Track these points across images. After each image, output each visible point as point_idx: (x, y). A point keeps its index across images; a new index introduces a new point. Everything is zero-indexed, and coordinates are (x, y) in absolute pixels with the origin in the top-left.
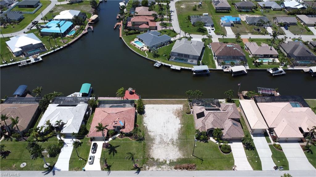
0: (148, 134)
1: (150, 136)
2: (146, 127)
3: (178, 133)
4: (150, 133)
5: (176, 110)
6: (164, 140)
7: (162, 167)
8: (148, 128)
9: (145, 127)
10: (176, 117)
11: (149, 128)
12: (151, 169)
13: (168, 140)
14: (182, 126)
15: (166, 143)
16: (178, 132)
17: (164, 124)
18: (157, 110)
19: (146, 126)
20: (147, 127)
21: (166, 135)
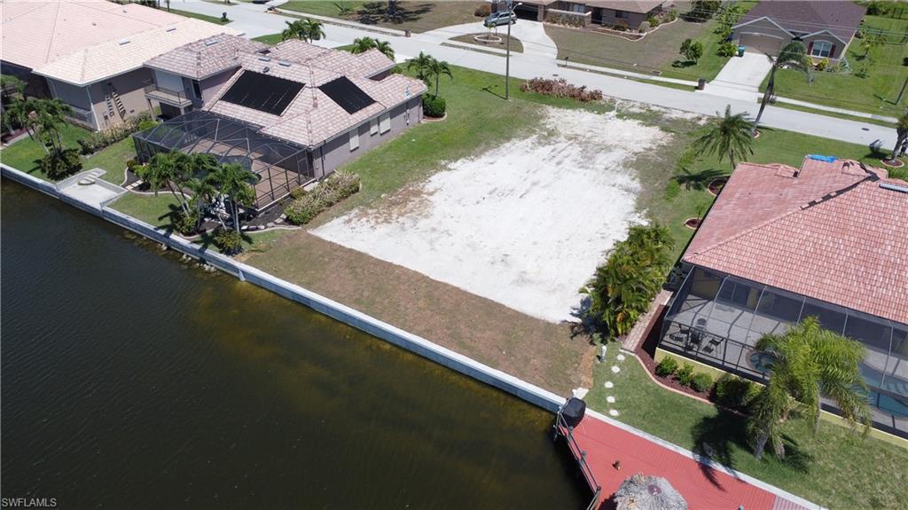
0: (644, 186)
1: (640, 178)
2: (638, 209)
3: (492, 151)
4: (636, 185)
5: (386, 221)
6: (581, 149)
7: (643, 111)
9: (645, 211)
10: (431, 194)
11: (628, 201)
12: (689, 116)
13: (560, 146)
14: (443, 163)
15: (580, 144)
16: (487, 153)
17: (527, 192)
18: (505, 259)
20: (633, 209)
21: (556, 160)
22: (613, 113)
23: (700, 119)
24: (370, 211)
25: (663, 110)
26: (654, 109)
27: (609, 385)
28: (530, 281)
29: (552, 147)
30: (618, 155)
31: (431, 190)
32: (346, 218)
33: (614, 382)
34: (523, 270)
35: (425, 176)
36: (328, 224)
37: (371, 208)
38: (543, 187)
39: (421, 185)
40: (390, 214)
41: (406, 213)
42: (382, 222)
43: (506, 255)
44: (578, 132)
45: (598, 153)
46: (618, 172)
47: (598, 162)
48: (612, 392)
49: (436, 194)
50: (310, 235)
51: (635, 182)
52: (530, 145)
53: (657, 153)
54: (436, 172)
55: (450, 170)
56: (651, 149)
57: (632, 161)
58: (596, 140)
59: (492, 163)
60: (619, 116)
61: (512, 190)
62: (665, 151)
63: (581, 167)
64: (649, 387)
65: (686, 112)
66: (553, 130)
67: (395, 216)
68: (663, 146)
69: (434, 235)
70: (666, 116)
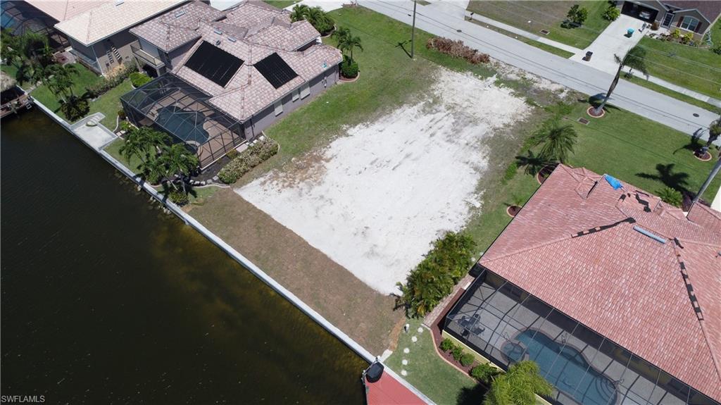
0: (490, 166)
1: (490, 157)
2: (478, 190)
3: (384, 118)
4: (484, 164)
6: (453, 121)
7: (519, 78)
8: (475, 182)
9: (482, 193)
10: (328, 161)
11: (473, 181)
12: (554, 88)
13: (439, 116)
14: (345, 127)
15: (455, 114)
16: (381, 120)
17: (400, 164)
19: (476, 193)
20: (473, 189)
21: (431, 131)
22: (494, 78)
23: (562, 91)
24: (281, 174)
25: (535, 78)
26: (529, 76)
27: (407, 351)
28: (378, 255)
29: (432, 116)
30: (481, 130)
31: (329, 157)
32: (262, 179)
33: (410, 349)
34: (375, 243)
35: (328, 142)
36: (249, 185)
37: (283, 171)
38: (414, 160)
39: (323, 150)
40: (294, 178)
41: (306, 178)
42: (287, 186)
43: (367, 228)
44: (458, 101)
45: (466, 125)
46: (475, 148)
47: (462, 136)
48: (407, 357)
49: (332, 161)
50: (235, 194)
51: (485, 160)
52: (416, 113)
53: (512, 130)
54: (337, 137)
55: (348, 136)
56: (508, 125)
57: (490, 137)
58: (469, 111)
59: (381, 131)
60: (497, 83)
61: (389, 162)
62: (519, 128)
63: (448, 141)
64: (432, 356)
65: (553, 82)
66: (438, 98)
67: (297, 181)
68: (520, 122)
69: (321, 202)
70: (536, 85)
